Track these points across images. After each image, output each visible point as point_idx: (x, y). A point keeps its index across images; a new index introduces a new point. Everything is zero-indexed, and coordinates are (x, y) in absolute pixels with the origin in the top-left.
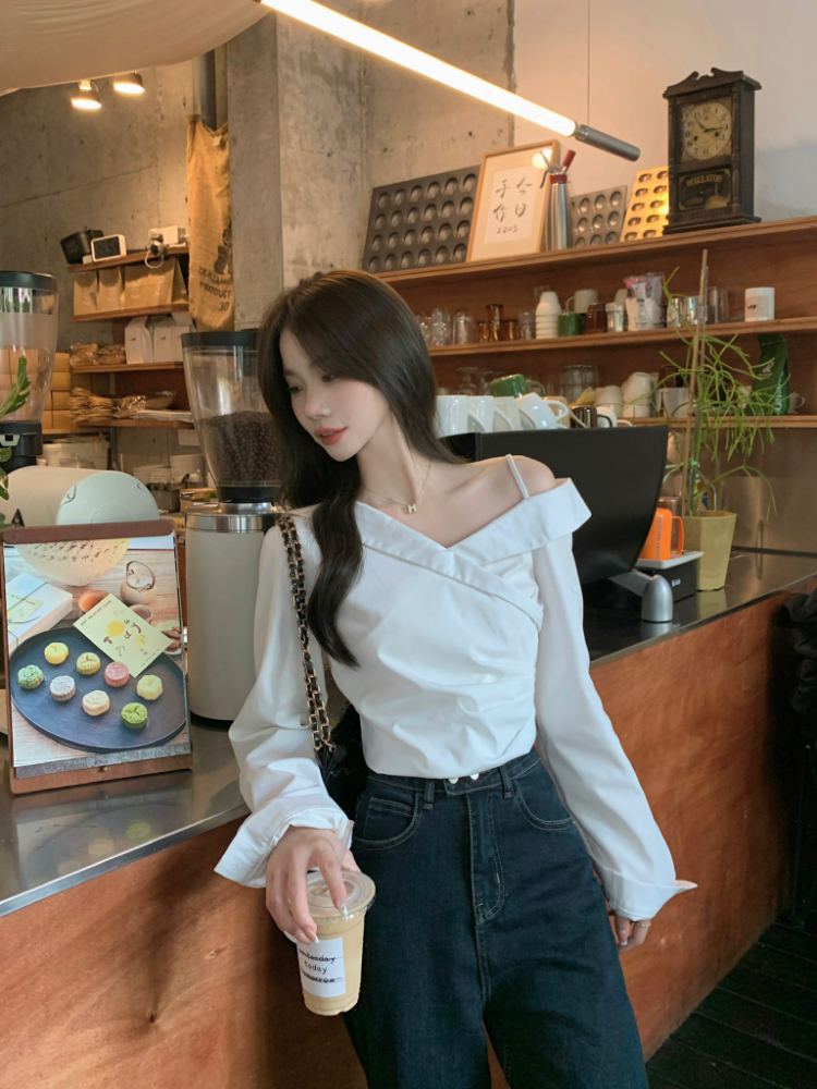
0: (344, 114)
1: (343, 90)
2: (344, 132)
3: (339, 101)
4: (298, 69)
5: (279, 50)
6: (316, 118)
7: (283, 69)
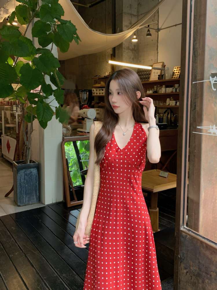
0: (134, 55)
1: (134, 52)
2: (134, 58)
3: (133, 53)
4: (126, 50)
5: (123, 47)
6: (129, 57)
7: (124, 50)
